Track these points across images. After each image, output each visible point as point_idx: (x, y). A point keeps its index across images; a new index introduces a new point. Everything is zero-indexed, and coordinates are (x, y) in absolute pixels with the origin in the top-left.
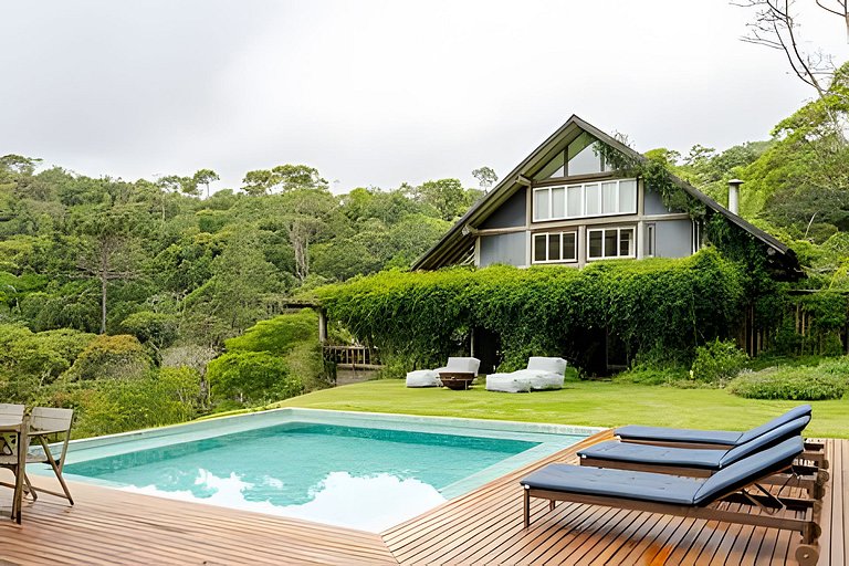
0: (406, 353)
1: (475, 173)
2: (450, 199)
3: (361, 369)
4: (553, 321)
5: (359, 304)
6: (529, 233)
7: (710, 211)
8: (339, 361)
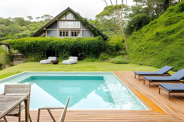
0: (35, 56)
1: (28, 17)
2: (22, 22)
3: (20, 60)
4: (71, 49)
5: (21, 44)
6: (58, 30)
7: (95, 29)
8: (14, 58)
